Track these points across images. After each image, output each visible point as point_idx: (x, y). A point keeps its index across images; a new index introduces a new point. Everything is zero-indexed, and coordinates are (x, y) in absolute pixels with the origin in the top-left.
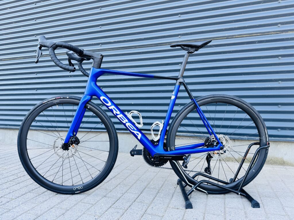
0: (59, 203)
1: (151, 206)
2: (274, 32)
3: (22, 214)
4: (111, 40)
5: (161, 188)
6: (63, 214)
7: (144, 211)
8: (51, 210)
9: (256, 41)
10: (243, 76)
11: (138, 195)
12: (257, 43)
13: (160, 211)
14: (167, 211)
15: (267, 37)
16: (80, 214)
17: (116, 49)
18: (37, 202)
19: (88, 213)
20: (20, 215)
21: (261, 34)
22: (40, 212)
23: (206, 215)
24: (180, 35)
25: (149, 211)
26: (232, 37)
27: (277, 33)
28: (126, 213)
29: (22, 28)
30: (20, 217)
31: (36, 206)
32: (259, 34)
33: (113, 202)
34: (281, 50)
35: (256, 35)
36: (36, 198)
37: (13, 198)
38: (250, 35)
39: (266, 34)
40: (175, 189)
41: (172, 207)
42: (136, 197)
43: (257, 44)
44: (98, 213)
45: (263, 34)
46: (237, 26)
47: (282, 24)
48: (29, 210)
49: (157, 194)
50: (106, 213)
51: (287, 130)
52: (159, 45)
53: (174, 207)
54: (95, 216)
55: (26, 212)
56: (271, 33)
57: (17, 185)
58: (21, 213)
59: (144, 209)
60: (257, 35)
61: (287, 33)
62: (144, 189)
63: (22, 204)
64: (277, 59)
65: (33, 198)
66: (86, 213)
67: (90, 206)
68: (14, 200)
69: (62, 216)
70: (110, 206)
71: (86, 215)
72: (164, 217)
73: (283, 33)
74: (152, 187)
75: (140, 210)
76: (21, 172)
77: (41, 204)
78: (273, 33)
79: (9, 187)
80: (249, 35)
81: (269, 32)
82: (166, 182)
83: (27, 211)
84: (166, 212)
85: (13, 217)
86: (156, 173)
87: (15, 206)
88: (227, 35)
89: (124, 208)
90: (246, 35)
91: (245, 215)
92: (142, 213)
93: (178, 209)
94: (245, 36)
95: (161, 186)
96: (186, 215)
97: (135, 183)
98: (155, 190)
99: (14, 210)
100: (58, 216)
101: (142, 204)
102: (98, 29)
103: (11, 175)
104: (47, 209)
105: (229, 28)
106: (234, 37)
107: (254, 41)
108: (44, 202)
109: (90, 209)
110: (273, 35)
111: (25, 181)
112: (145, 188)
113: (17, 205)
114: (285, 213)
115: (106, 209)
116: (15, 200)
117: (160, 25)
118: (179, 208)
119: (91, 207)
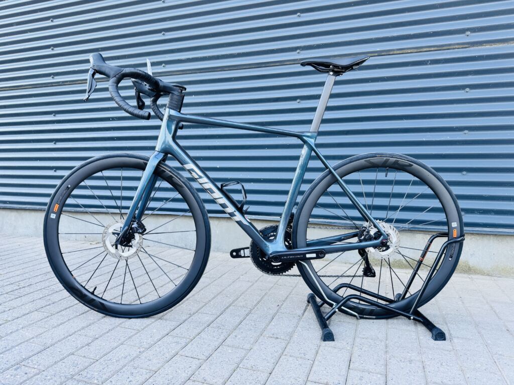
0: (83, 328)
1: (234, 334)
2: (458, 44)
3: (21, 343)
4: (181, 56)
5: (255, 306)
6: (88, 345)
7: (220, 340)
8: (69, 338)
9: (428, 61)
10: (405, 121)
11: (215, 316)
12: (430, 64)
13: (247, 342)
14: (259, 341)
15: (447, 53)
16: (115, 345)
17: (190, 72)
18: (47, 326)
19: (129, 343)
20: (17, 345)
21: (436, 49)
22: (51, 341)
23: (321, 348)
24: (300, 49)
25: (229, 341)
26: (388, 53)
27: (464, 46)
28: (190, 344)
29: (29, 34)
30: (17, 348)
31: (44, 332)
32: (432, 49)
33: (172, 328)
34: (470, 77)
35: (428, 49)
36: (46, 320)
37: (9, 319)
38: (419, 51)
39: (445, 48)
40: (278, 307)
41: (267, 335)
42: (212, 319)
43: (429, 66)
44: (145, 343)
45: (440, 48)
46: (395, 34)
47: (473, 30)
48: (33, 338)
49: (247, 315)
50: (159, 343)
51: (475, 214)
52: (264, 66)
53: (271, 336)
54: (139, 348)
55: (27, 341)
56: (454, 47)
57: (17, 299)
58: (19, 341)
59: (222, 338)
60: (430, 49)
61: (480, 47)
62: (227, 308)
63: (23, 328)
64: (463, 91)
65: (42, 319)
66: (125, 343)
67: (134, 332)
68: (10, 323)
69: (87, 347)
70: (166, 332)
71: (125, 346)
72: (252, 350)
73: (473, 46)
74: (241, 304)
75: (215, 339)
76: (25, 279)
77: (53, 329)
78: (457, 46)
79: (4, 303)
80: (415, 51)
81: (450, 45)
82: (266, 297)
83: (30, 339)
84: (257, 343)
85: (6, 348)
86: (250, 284)
87: (10, 331)
88: (378, 49)
89: (188, 337)
90: (411, 51)
91: (386, 348)
92: (217, 344)
93: (277, 338)
94: (409, 52)
95: (255, 302)
96: (288, 347)
97: (214, 298)
98: (245, 309)
99: (8, 337)
100: (79, 346)
101: (220, 331)
102: (160, 36)
103: (8, 283)
104: (63, 337)
105: (382, 36)
106: (391, 53)
107: (424, 61)
108: (58, 325)
109: (133, 338)
110: (456, 50)
111: (31, 293)
112: (230, 306)
113: (13, 330)
114: (453, 346)
115: (160, 337)
116: (12, 322)
117: (266, 32)
118: (279, 337)
119: (136, 334)
